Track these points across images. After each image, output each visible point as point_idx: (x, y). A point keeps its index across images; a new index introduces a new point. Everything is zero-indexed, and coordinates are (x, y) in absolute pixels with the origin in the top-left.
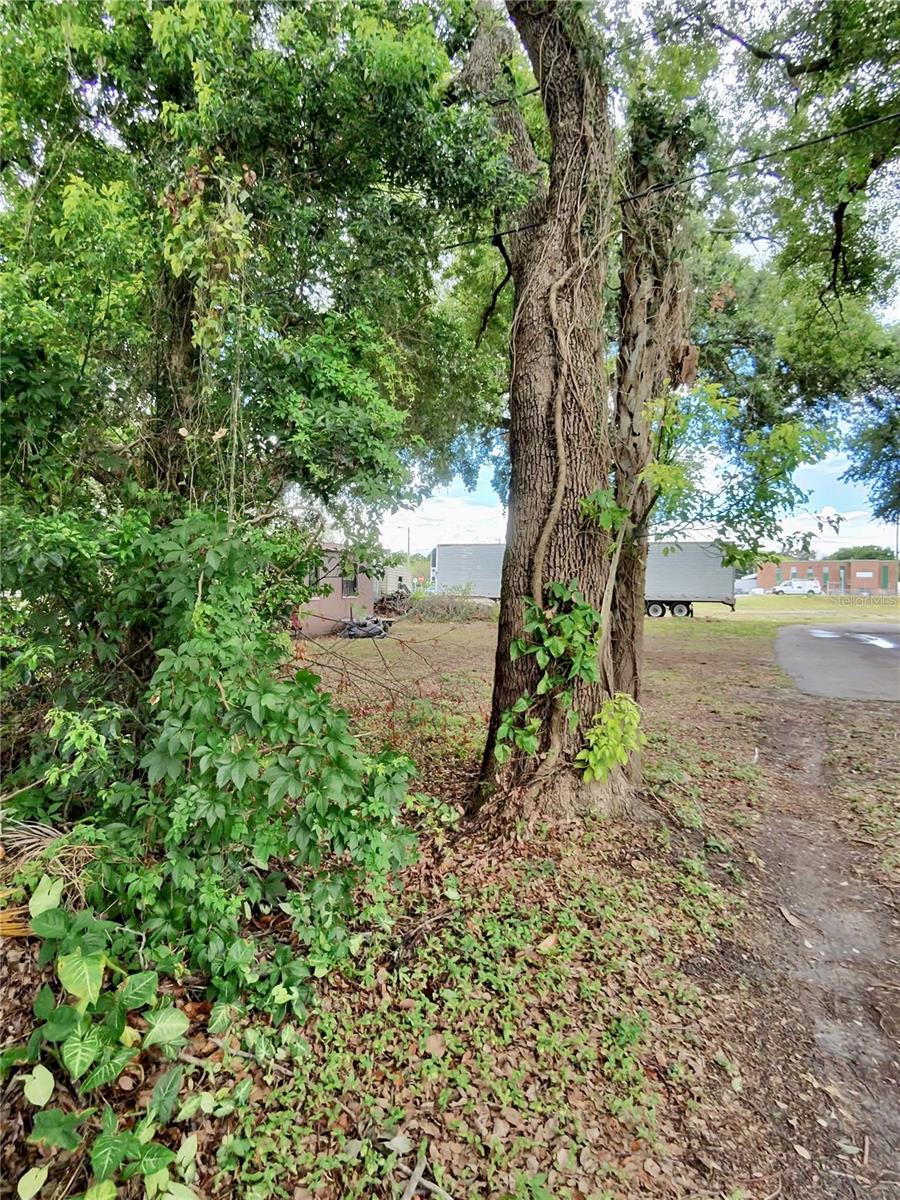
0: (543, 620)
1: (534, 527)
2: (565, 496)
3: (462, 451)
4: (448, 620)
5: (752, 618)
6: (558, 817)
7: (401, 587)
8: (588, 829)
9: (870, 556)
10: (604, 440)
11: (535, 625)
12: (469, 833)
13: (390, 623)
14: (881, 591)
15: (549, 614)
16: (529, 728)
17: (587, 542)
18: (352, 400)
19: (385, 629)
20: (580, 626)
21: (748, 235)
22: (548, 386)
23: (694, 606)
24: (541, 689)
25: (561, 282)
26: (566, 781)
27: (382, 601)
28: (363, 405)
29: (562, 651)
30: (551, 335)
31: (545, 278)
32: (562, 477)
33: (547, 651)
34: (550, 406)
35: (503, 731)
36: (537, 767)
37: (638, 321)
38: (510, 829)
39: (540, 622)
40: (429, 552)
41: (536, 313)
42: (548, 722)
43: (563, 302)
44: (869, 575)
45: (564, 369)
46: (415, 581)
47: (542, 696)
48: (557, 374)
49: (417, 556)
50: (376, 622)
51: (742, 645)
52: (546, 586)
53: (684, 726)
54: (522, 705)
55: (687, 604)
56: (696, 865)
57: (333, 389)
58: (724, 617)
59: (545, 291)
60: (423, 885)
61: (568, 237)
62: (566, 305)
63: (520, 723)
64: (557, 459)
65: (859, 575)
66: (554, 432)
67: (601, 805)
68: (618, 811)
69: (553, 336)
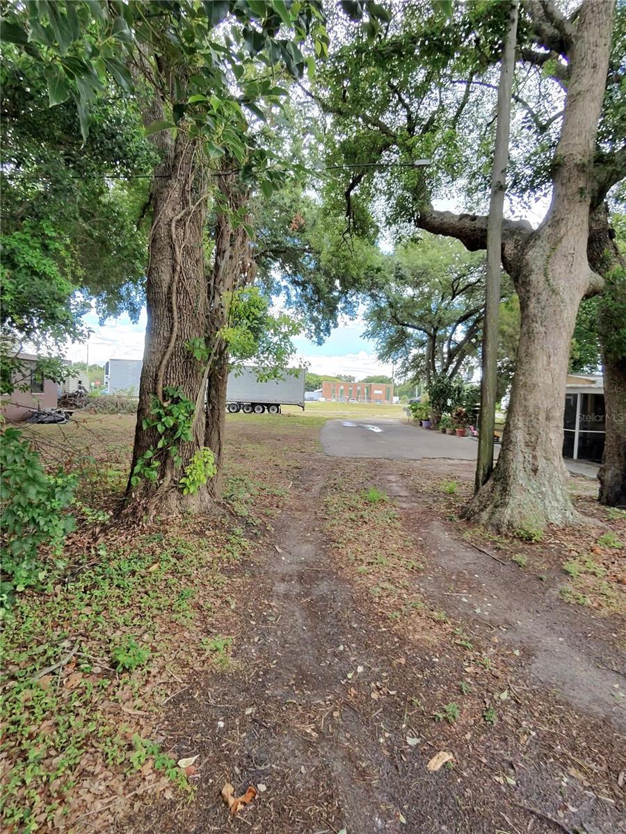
0: (162, 407)
1: (159, 356)
2: (177, 340)
3: (129, 295)
4: (117, 412)
5: (315, 415)
6: (169, 514)
7: (80, 388)
8: (184, 518)
9: (382, 382)
10: (201, 309)
11: (157, 410)
12: (115, 525)
13: (71, 413)
14: (386, 401)
15: (165, 404)
16: (153, 466)
17: (189, 366)
18: (43, 276)
19: (67, 417)
20: (183, 411)
21: (314, 186)
22: (168, 276)
23: (282, 407)
24: (160, 445)
25: (179, 217)
26: (174, 495)
27: (65, 397)
28: (50, 279)
29: (172, 424)
30: (171, 247)
31: (169, 213)
32: (175, 329)
33: (163, 424)
34: (170, 288)
35: (137, 469)
36: (157, 488)
37: (226, 244)
38: (139, 521)
39: (160, 408)
40: (105, 364)
41: (163, 232)
42: (164, 464)
43: (179, 229)
44: (381, 392)
45: (178, 268)
46: (93, 384)
47: (161, 449)
48: (174, 270)
49: (94, 366)
50: (59, 412)
51: (304, 430)
52: (165, 389)
53: (257, 472)
54: (149, 454)
55: (278, 405)
56: (238, 530)
57: (29, 268)
58: (299, 414)
59: (168, 220)
60: (85, 551)
61: (183, 192)
62: (181, 231)
63: (148, 464)
64: (173, 319)
65: (376, 392)
66: (171, 303)
67: (194, 507)
68: (203, 510)
69: (173, 248)
